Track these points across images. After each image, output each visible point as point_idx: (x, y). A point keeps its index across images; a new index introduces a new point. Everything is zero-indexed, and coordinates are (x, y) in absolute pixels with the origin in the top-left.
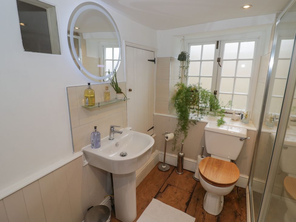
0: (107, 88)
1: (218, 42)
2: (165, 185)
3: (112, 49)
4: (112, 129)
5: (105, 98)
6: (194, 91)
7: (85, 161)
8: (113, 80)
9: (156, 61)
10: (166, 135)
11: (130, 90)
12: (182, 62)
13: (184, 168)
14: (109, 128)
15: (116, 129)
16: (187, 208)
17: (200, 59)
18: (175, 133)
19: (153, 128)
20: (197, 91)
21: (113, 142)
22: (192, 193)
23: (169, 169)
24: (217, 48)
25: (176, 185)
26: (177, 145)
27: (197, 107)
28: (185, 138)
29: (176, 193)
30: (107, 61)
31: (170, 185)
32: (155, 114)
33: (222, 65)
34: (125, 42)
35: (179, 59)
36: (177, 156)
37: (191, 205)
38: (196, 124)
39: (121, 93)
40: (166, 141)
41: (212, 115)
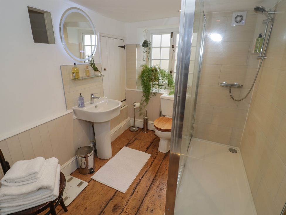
0: (87, 67)
1: (172, 33)
2: (134, 139)
3: (90, 36)
4: (92, 95)
5: (86, 75)
6: (154, 71)
7: (75, 116)
8: (91, 61)
9: (125, 47)
10: (134, 104)
11: (105, 70)
12: (145, 48)
13: (148, 129)
14: (90, 95)
15: (95, 96)
16: (146, 150)
17: (160, 46)
18: (141, 102)
19: (125, 100)
20: (156, 70)
21: (94, 105)
22: (152, 143)
23: (137, 130)
24: (172, 37)
25: (142, 139)
26: (143, 111)
27: (157, 83)
28: (146, 105)
29: (140, 143)
30: (86, 46)
31: (137, 139)
32: (127, 89)
33: (175, 50)
34: (99, 33)
35: (143, 46)
36: (142, 121)
37: (150, 149)
38: (156, 95)
39: (98, 71)
40: (135, 109)
41: (168, 89)
